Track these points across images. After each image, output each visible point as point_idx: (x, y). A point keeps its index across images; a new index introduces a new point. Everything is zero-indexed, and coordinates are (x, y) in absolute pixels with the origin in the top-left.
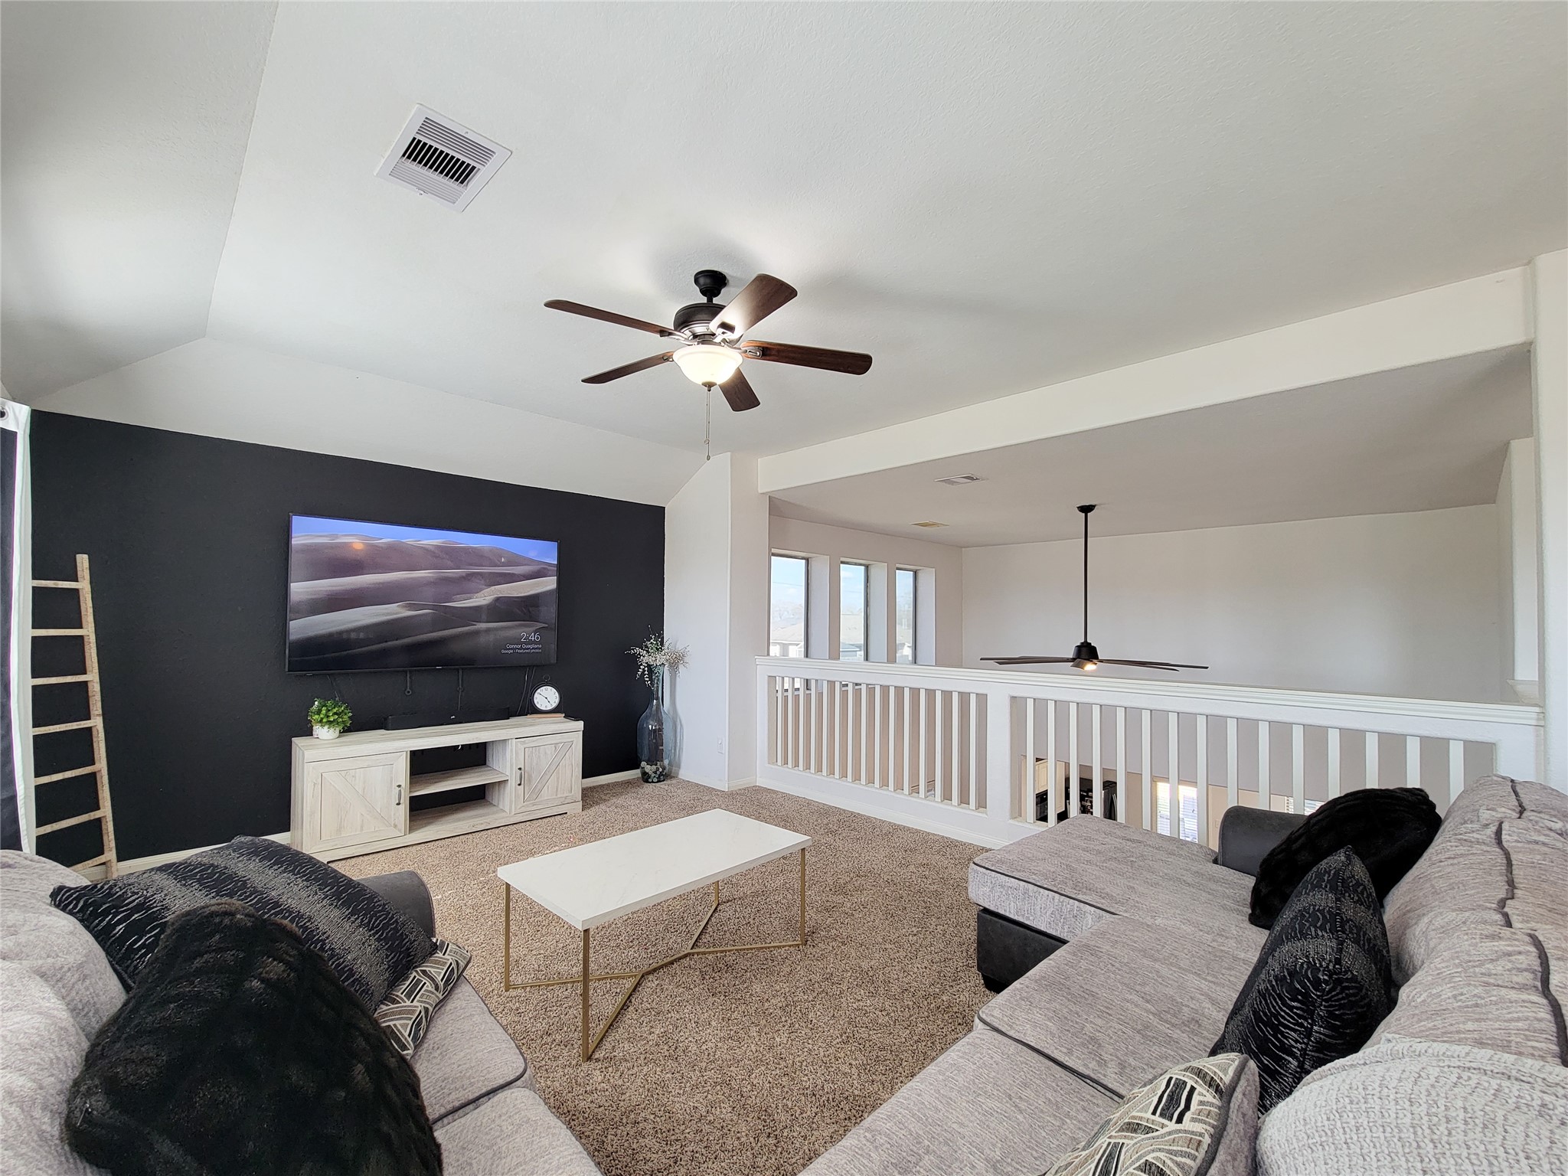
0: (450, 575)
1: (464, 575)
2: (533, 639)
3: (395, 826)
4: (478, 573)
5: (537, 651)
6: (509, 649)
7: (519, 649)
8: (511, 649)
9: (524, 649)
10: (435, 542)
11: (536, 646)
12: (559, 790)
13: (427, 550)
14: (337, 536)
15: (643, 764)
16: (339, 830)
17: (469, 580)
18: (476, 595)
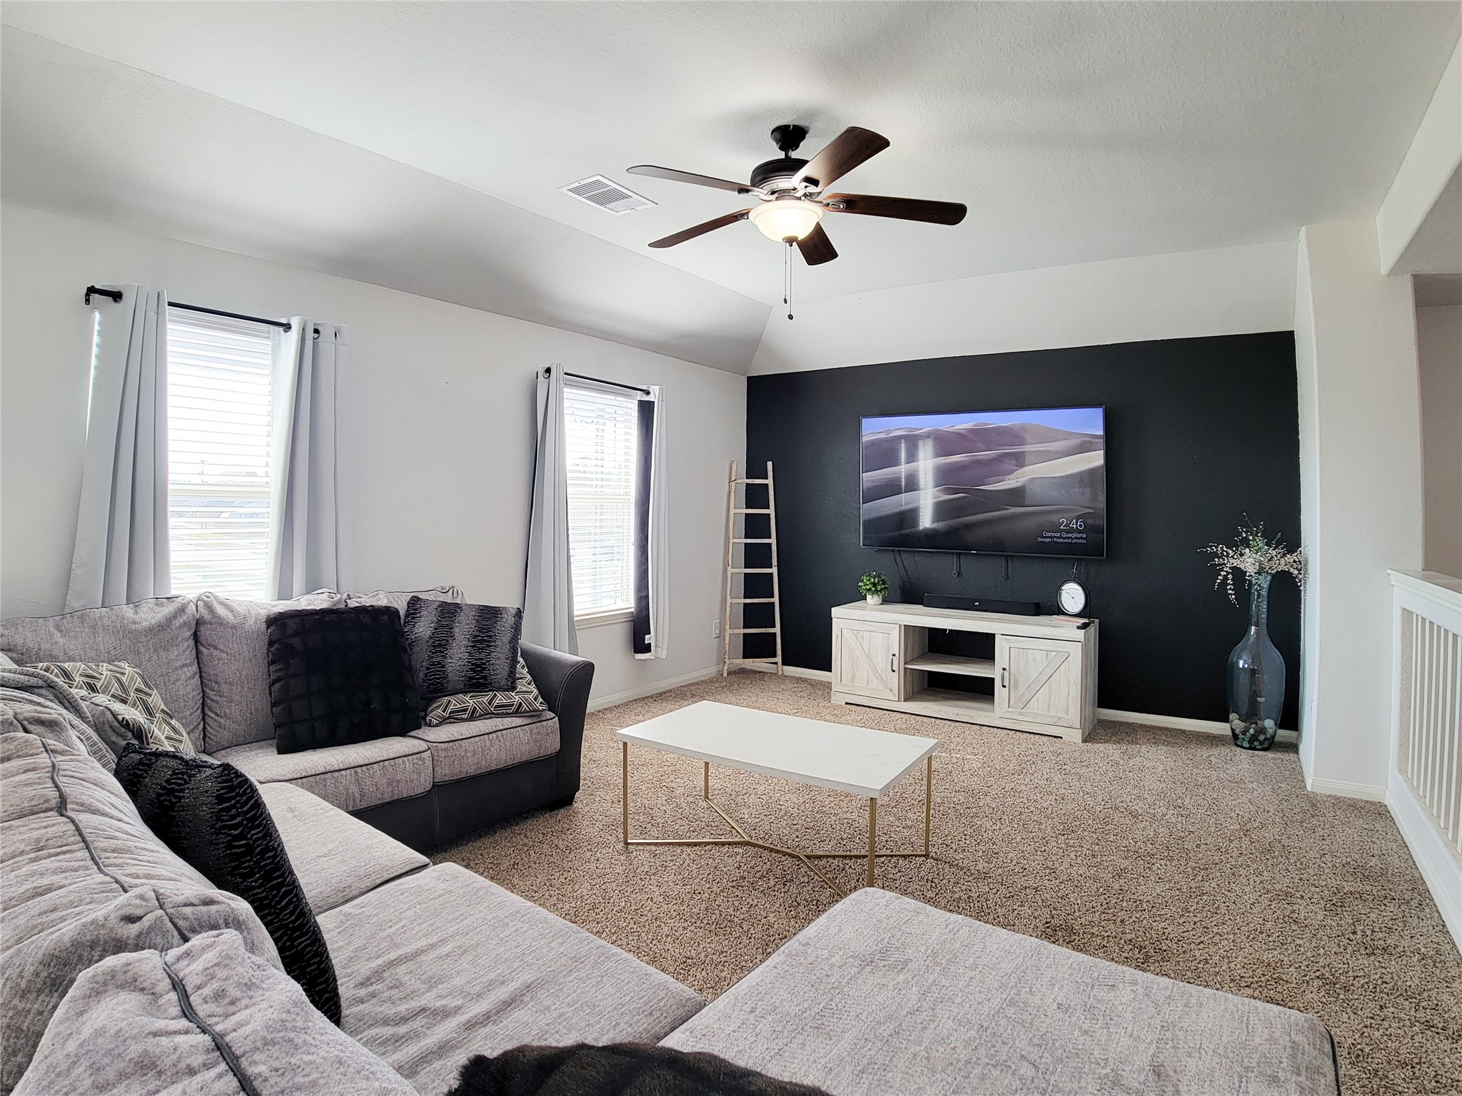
0: (982, 457)
1: (995, 456)
2: (1075, 526)
3: (891, 690)
4: (1009, 453)
5: (1080, 541)
6: (1046, 537)
7: (1058, 538)
8: (1049, 537)
9: (1064, 538)
10: (968, 426)
11: (1079, 536)
12: (1052, 706)
13: (958, 434)
14: (890, 431)
15: (1233, 716)
16: (853, 679)
17: (1001, 462)
18: (1009, 477)
